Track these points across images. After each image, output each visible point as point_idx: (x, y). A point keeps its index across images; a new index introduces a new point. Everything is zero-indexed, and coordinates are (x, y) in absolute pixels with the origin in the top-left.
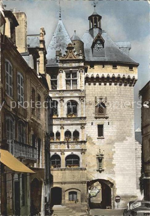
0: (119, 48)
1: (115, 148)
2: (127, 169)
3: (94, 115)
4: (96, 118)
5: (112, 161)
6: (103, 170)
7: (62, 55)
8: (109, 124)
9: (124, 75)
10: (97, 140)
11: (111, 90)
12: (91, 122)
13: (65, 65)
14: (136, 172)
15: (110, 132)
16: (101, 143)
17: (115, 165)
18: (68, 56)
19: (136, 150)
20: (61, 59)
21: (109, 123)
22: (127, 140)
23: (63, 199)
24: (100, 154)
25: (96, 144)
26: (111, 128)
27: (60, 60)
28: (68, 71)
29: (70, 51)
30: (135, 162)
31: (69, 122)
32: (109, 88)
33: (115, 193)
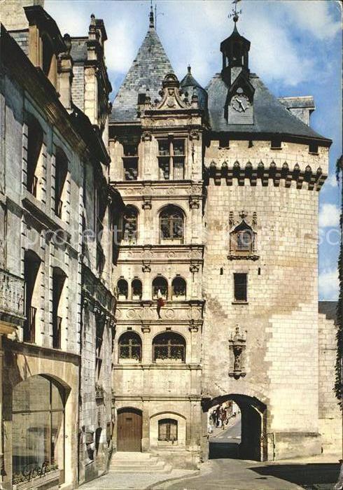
0: (288, 109)
1: (271, 326)
2: (299, 373)
3: (226, 253)
4: (231, 258)
5: (265, 355)
6: (243, 375)
7: (152, 102)
8: (259, 274)
9: (297, 165)
10: (231, 307)
11: (266, 196)
12: (219, 267)
13: (157, 124)
14: (319, 382)
15: (261, 290)
16: (241, 314)
17: (270, 363)
18: (165, 104)
19: (319, 332)
20: (148, 109)
21: (259, 269)
22: (300, 309)
23: (146, 437)
24: (238, 338)
25: (230, 317)
26: (263, 282)
27: (147, 112)
28: (164, 137)
29: (171, 91)
30: (317, 360)
31: (163, 256)
32: (263, 194)
33: (270, 426)
